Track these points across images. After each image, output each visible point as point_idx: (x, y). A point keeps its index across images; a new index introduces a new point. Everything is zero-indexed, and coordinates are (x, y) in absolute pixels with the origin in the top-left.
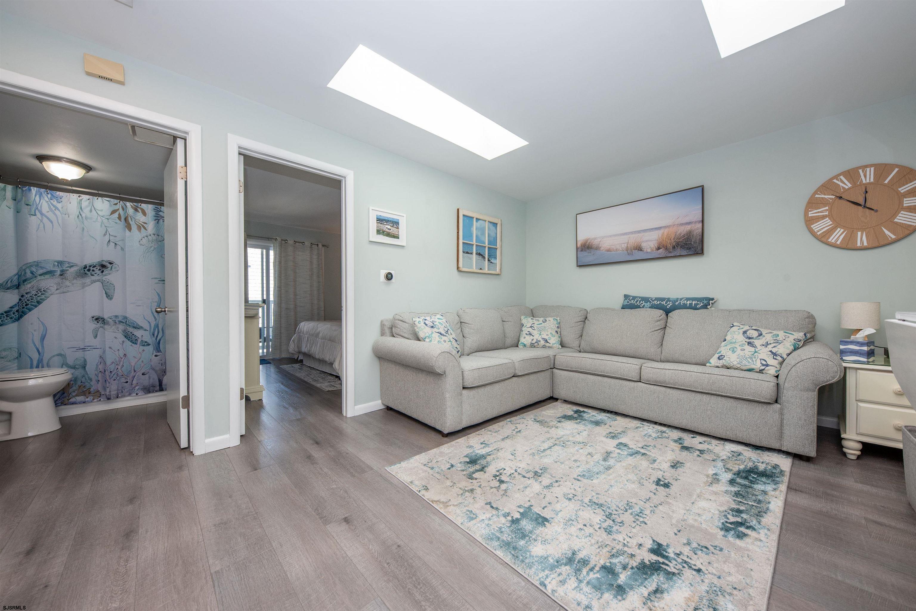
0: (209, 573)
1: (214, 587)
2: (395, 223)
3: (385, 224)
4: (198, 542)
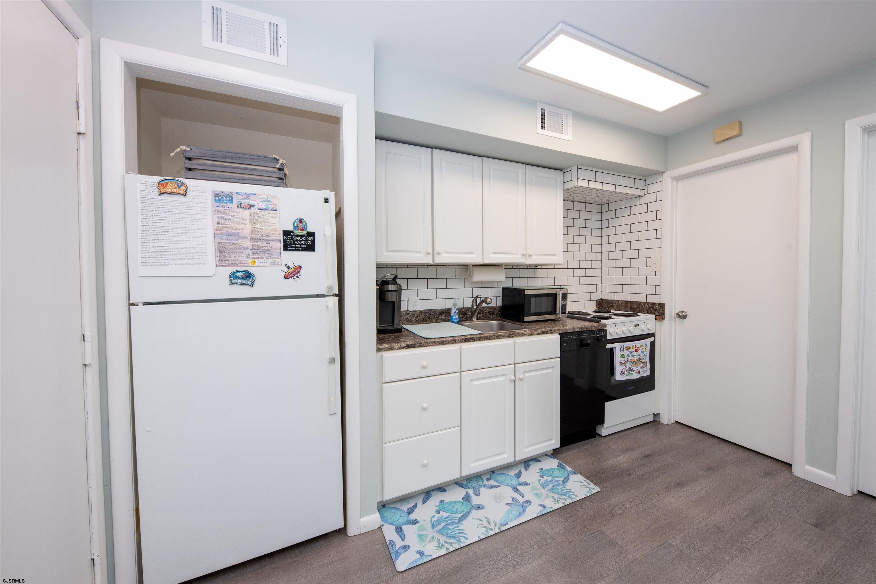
0: (668, 540)
1: (657, 547)
4: (691, 522)
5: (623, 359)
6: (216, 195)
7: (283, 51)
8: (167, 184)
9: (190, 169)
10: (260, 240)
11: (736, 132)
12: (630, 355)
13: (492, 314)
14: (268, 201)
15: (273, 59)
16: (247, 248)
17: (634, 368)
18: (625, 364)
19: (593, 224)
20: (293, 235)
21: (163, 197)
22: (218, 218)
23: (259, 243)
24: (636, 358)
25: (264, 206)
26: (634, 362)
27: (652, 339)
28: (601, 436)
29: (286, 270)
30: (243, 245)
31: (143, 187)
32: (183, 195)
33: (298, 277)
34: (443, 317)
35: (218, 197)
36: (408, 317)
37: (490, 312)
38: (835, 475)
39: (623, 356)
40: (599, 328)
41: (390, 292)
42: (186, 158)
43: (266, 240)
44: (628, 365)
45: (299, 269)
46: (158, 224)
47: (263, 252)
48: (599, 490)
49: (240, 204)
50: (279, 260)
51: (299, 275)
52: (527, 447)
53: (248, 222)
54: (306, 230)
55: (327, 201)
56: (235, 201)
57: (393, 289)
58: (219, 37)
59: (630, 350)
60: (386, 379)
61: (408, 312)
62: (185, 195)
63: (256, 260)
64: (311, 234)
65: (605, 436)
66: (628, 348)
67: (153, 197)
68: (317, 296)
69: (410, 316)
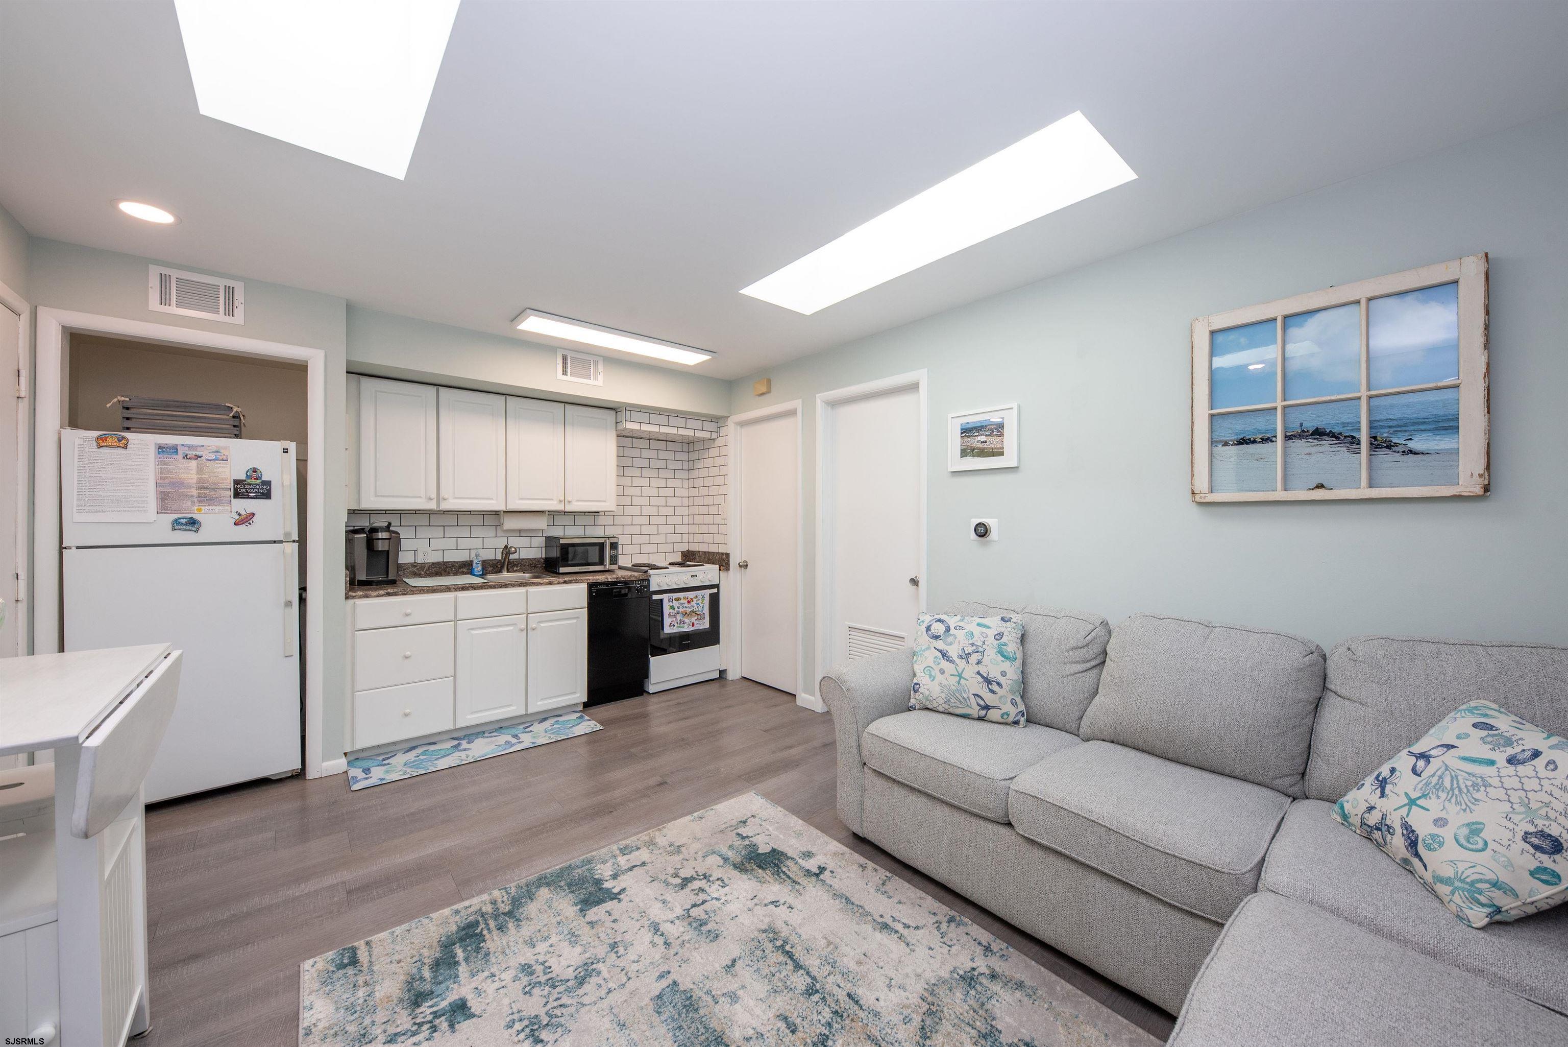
2: (998, 429)
3: (975, 434)
5: (672, 611)
6: (160, 447)
7: (239, 312)
8: (107, 438)
9: (128, 419)
10: (207, 488)
11: (764, 389)
12: (681, 607)
13: (535, 567)
14: (217, 452)
15: (229, 319)
16: (192, 496)
17: (686, 620)
18: (675, 616)
19: (678, 465)
20: (246, 484)
21: (101, 450)
22: (161, 468)
23: (206, 492)
24: (688, 610)
25: (213, 456)
26: (686, 613)
27: (715, 590)
28: (649, 693)
29: (237, 517)
30: (188, 493)
31: (81, 441)
32: (123, 448)
33: (250, 524)
34: (465, 570)
35: (161, 449)
36: (415, 569)
37: (531, 564)
38: (814, 696)
39: (672, 608)
40: (641, 578)
41: (380, 541)
42: (124, 408)
43: (214, 489)
44: (679, 617)
45: (252, 516)
46: (96, 475)
47: (211, 500)
48: (601, 728)
49: (186, 456)
50: (229, 508)
51: (251, 522)
52: (542, 699)
53: (194, 472)
54: (261, 479)
55: (286, 451)
56: (181, 452)
57: (384, 537)
58: (168, 299)
59: (680, 602)
60: (359, 627)
61: (416, 564)
62: (125, 447)
63: (203, 508)
64: (268, 483)
65: (653, 693)
66: (678, 599)
67: (91, 450)
68: (275, 542)
69: (417, 569)
